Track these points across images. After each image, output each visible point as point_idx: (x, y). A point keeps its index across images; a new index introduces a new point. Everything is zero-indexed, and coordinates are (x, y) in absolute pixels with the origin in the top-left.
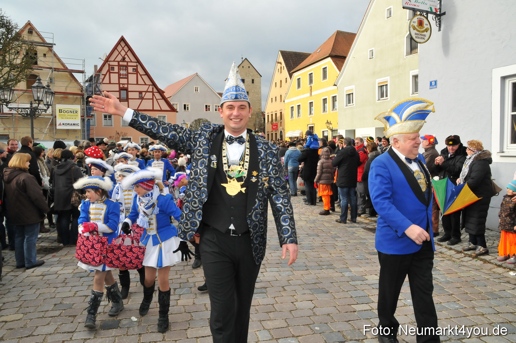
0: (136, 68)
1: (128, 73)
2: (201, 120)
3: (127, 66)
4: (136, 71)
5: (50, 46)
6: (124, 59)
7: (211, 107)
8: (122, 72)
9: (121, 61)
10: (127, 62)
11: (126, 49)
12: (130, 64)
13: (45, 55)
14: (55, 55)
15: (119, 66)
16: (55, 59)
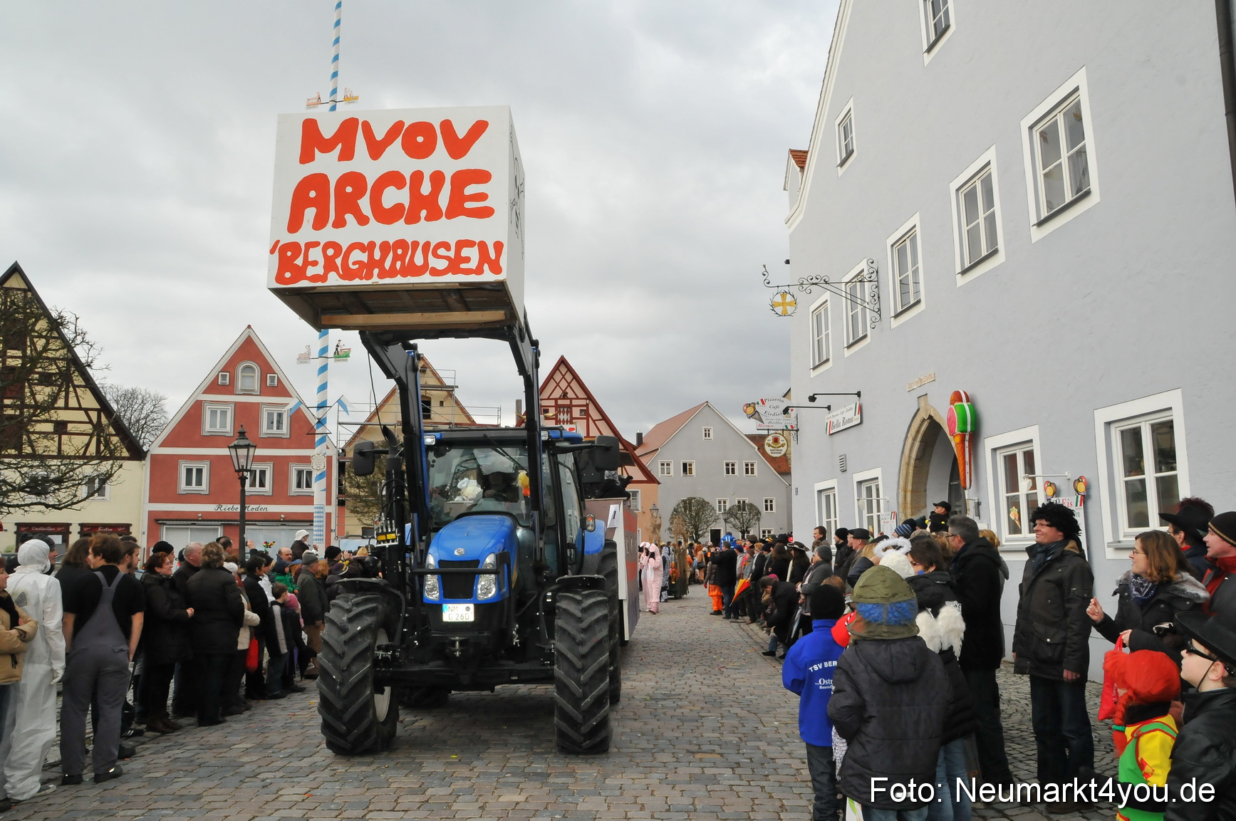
0: (585, 408)
1: (572, 418)
2: (693, 501)
3: (570, 407)
4: (586, 414)
5: (450, 390)
6: (565, 396)
7: (736, 467)
8: (561, 417)
9: (560, 398)
10: (571, 399)
11: (569, 377)
12: (575, 402)
13: (442, 403)
14: (457, 402)
15: (557, 406)
16: (457, 409)
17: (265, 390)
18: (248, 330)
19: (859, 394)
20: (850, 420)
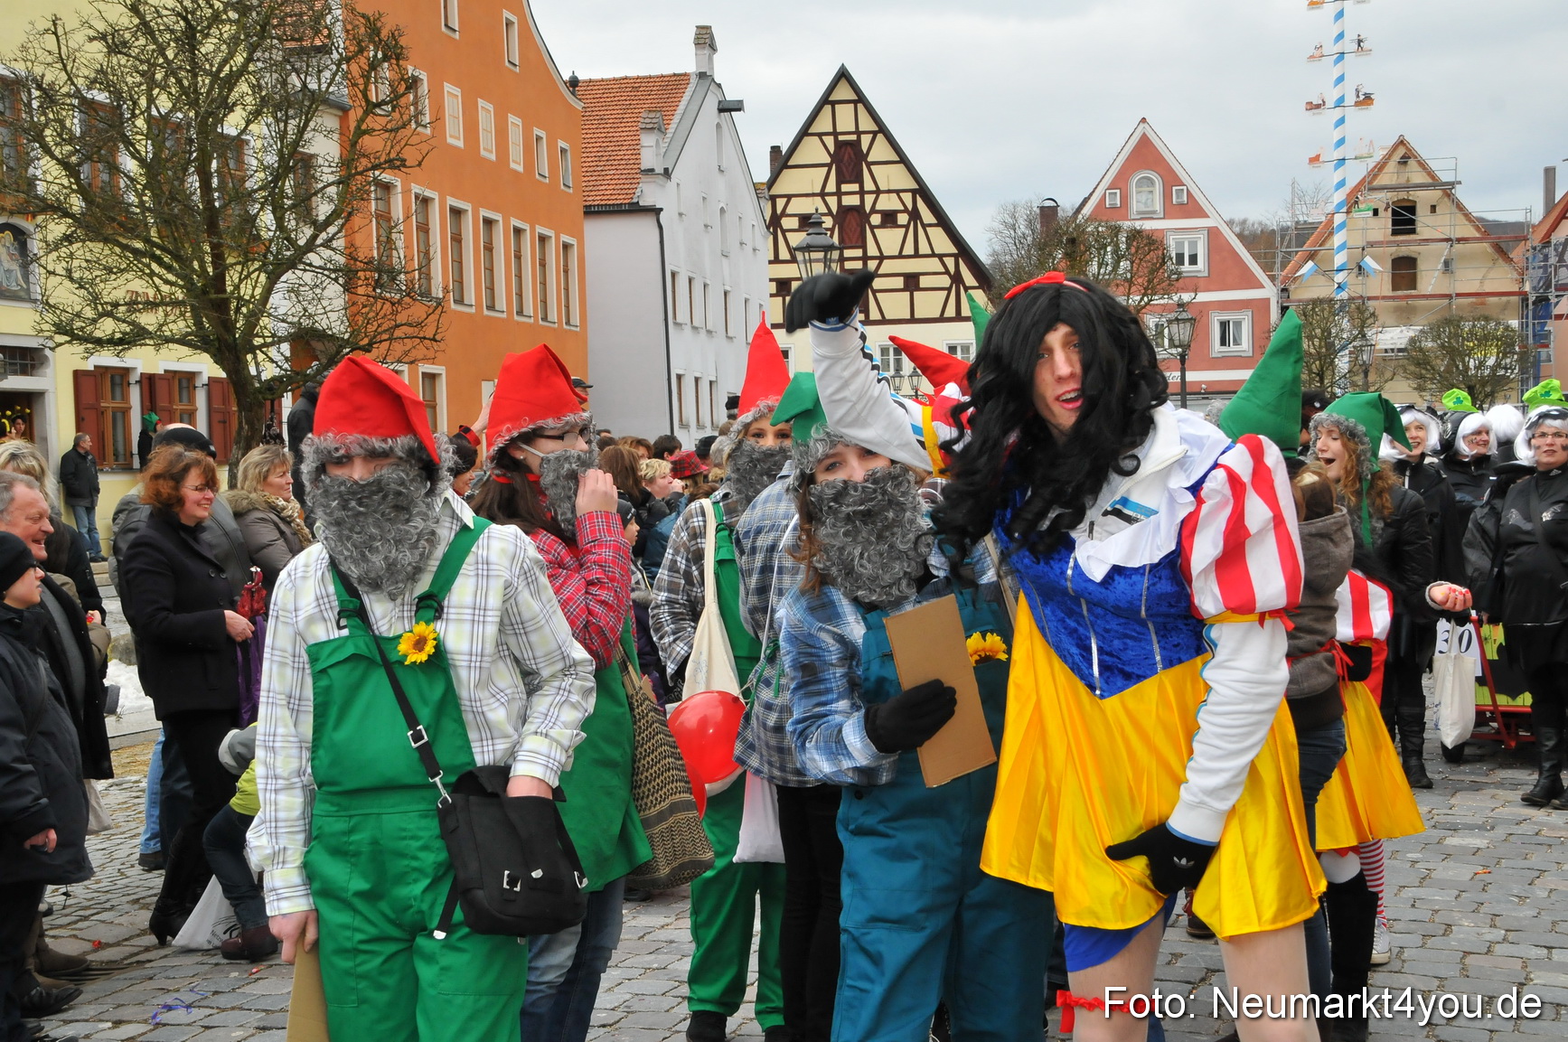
5: (1448, 189)
13: (1433, 209)
14: (1459, 205)
16: (1460, 216)
17: (1171, 210)
18: (1142, 125)
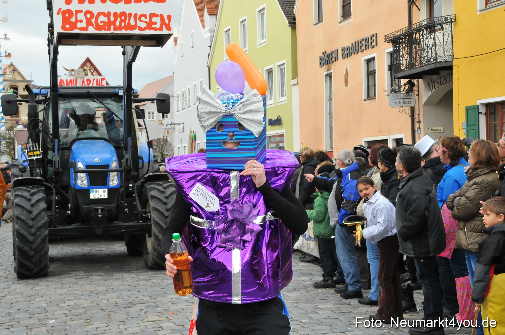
5: (29, 83)
11: (92, 69)
13: (24, 89)
19: (183, 123)
20: (182, 130)
